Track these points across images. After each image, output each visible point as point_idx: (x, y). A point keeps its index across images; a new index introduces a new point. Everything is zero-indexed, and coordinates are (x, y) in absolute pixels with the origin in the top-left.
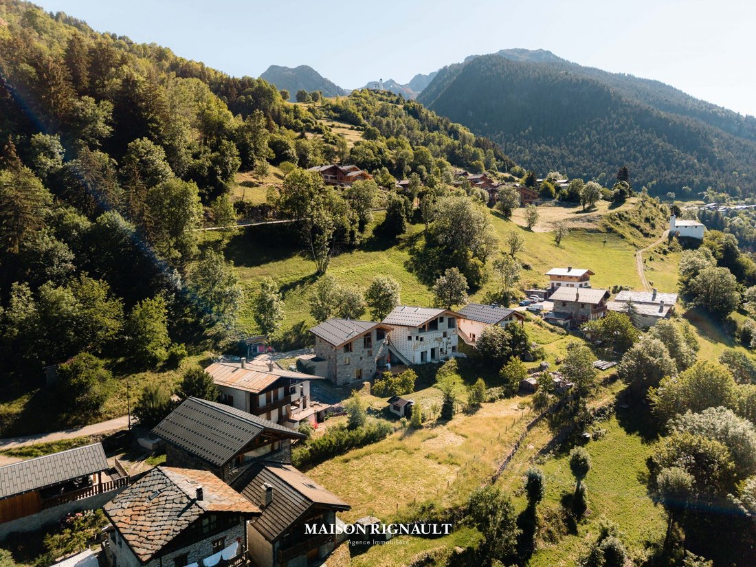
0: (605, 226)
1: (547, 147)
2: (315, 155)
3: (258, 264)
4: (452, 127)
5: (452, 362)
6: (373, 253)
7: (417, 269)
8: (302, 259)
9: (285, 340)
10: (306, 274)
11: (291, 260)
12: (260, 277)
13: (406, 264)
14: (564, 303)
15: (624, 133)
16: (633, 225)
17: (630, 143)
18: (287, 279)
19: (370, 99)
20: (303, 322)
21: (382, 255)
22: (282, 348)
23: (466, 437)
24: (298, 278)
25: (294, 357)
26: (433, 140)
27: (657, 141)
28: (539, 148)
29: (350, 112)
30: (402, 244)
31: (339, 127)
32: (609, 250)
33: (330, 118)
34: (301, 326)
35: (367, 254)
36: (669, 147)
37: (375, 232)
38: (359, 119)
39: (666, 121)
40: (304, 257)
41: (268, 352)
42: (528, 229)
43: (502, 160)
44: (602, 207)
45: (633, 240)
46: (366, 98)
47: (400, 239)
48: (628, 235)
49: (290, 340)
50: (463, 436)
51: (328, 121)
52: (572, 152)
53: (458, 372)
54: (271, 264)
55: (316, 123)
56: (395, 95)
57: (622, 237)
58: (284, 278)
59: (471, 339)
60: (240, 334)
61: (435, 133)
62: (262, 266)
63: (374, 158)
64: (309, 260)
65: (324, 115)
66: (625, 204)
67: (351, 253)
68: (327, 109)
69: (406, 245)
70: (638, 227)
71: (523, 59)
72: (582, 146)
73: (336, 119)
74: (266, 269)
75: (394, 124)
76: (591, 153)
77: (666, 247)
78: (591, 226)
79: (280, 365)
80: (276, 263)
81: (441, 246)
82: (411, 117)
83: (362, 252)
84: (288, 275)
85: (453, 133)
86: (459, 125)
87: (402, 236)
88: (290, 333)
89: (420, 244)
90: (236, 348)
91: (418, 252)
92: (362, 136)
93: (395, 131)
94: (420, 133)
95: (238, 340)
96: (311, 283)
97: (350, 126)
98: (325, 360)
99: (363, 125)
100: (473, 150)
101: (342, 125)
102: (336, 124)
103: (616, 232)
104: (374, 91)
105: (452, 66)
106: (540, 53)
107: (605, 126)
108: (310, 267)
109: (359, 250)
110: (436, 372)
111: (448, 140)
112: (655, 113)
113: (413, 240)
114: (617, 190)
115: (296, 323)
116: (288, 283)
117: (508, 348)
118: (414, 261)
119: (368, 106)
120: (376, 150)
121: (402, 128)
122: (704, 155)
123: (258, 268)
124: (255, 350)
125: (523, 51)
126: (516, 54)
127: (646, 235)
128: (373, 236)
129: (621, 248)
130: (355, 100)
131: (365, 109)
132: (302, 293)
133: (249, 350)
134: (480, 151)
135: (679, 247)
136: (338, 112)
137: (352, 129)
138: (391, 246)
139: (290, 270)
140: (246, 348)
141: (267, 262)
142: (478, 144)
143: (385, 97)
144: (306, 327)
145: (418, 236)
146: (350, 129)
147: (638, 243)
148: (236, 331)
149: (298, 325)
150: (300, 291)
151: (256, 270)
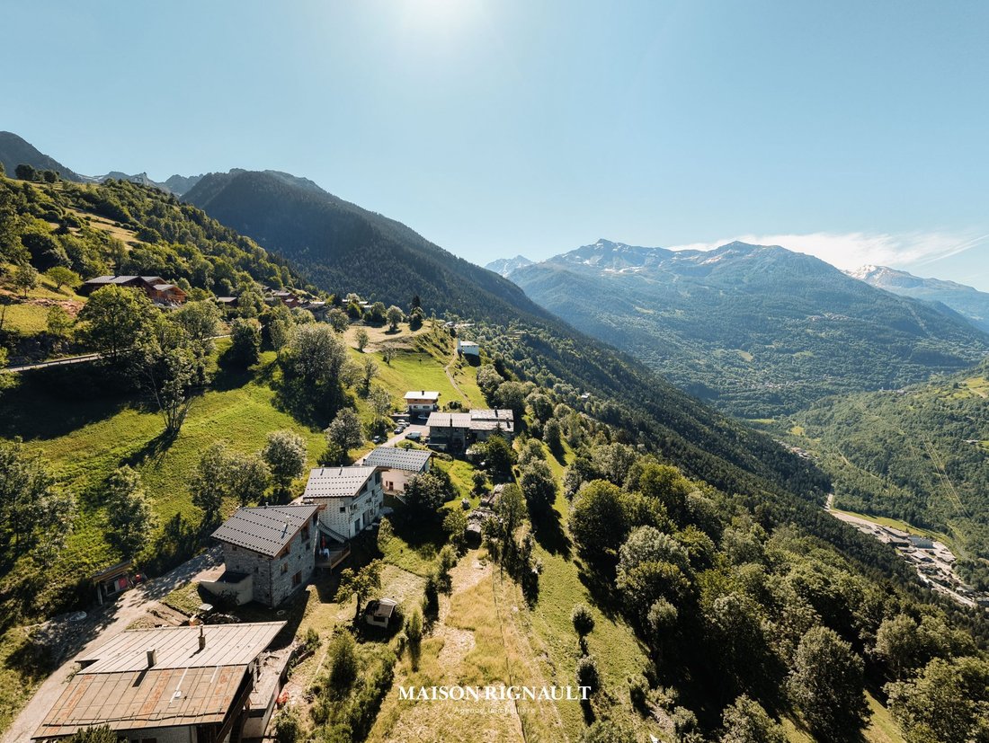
0: (418, 346)
1: (325, 267)
2: (93, 259)
3: (64, 431)
4: (241, 239)
5: (385, 523)
6: (229, 392)
7: (288, 408)
8: (135, 413)
9: (160, 555)
10: (152, 436)
11: (117, 417)
12: (74, 454)
13: (273, 402)
14: (439, 429)
15: (385, 261)
16: (435, 345)
17: (391, 270)
18: (124, 449)
19: (137, 193)
20: (178, 516)
21: (239, 393)
22: (159, 568)
23: (474, 630)
24: (140, 444)
25: (188, 582)
26: (224, 251)
27: (409, 271)
28: (317, 268)
29: (112, 205)
30: (258, 378)
31: (97, 221)
32: (425, 368)
33: (80, 208)
34: (178, 523)
35: (221, 394)
36: (418, 276)
37: (220, 363)
38: (126, 216)
39: (413, 256)
40: (137, 409)
41: (135, 583)
42: (360, 350)
43: (297, 277)
44: (404, 328)
45: (438, 358)
46: (129, 191)
47: (253, 371)
48: (435, 354)
49: (167, 552)
50: (467, 629)
51: (79, 212)
52: (347, 274)
53: (395, 534)
54: (87, 427)
55: (64, 212)
56: (165, 194)
57: (432, 356)
58: (118, 449)
59: (388, 488)
60: (74, 569)
61: (224, 244)
62: (73, 434)
63: (164, 266)
64: (148, 413)
65: (71, 203)
66: (423, 327)
67: (202, 396)
68: (76, 196)
69: (263, 378)
70: (438, 347)
71: (290, 182)
72: (354, 269)
73: (89, 210)
74: (82, 439)
75: (175, 227)
76: (362, 276)
77: (460, 363)
78: (407, 347)
79: (173, 605)
80: (95, 426)
81: (301, 376)
82: (193, 222)
83: (215, 392)
84: (123, 442)
85: (243, 245)
86: (248, 239)
87: (254, 367)
88: (164, 539)
89: (277, 374)
90: (73, 597)
91: (280, 386)
92: (136, 237)
93: (177, 235)
94: (208, 241)
95: (74, 582)
96: (165, 448)
97: (114, 222)
98: (248, 575)
99: (131, 224)
100: (268, 265)
101: (102, 219)
102: (94, 217)
103: (426, 352)
104: (137, 184)
105: (217, 174)
106: (304, 181)
107: (370, 255)
108: (155, 424)
109: (212, 390)
110: (375, 542)
111: (241, 253)
112: (405, 248)
113: (268, 370)
114: (415, 315)
115: (167, 520)
116: (129, 455)
117: (441, 495)
118: (281, 398)
119: (135, 201)
120: (165, 256)
121: (186, 234)
122: (440, 285)
123: (66, 439)
124: (112, 588)
125: (289, 176)
126: (282, 177)
127: (445, 353)
128: (220, 369)
129: (433, 366)
130: (115, 191)
131: (131, 204)
132: (157, 467)
133: (99, 592)
134: (275, 267)
135: (467, 362)
136: (93, 203)
137: (117, 225)
138: (247, 382)
139: (125, 434)
140: (94, 590)
141: (80, 426)
142: (271, 260)
143: (154, 195)
144: (184, 522)
145: (272, 365)
146: (113, 225)
147: (442, 360)
148: (64, 567)
149: (172, 522)
150: (152, 465)
151: (64, 442)
